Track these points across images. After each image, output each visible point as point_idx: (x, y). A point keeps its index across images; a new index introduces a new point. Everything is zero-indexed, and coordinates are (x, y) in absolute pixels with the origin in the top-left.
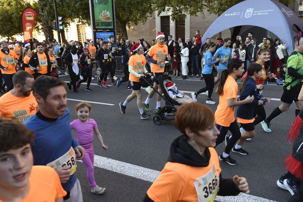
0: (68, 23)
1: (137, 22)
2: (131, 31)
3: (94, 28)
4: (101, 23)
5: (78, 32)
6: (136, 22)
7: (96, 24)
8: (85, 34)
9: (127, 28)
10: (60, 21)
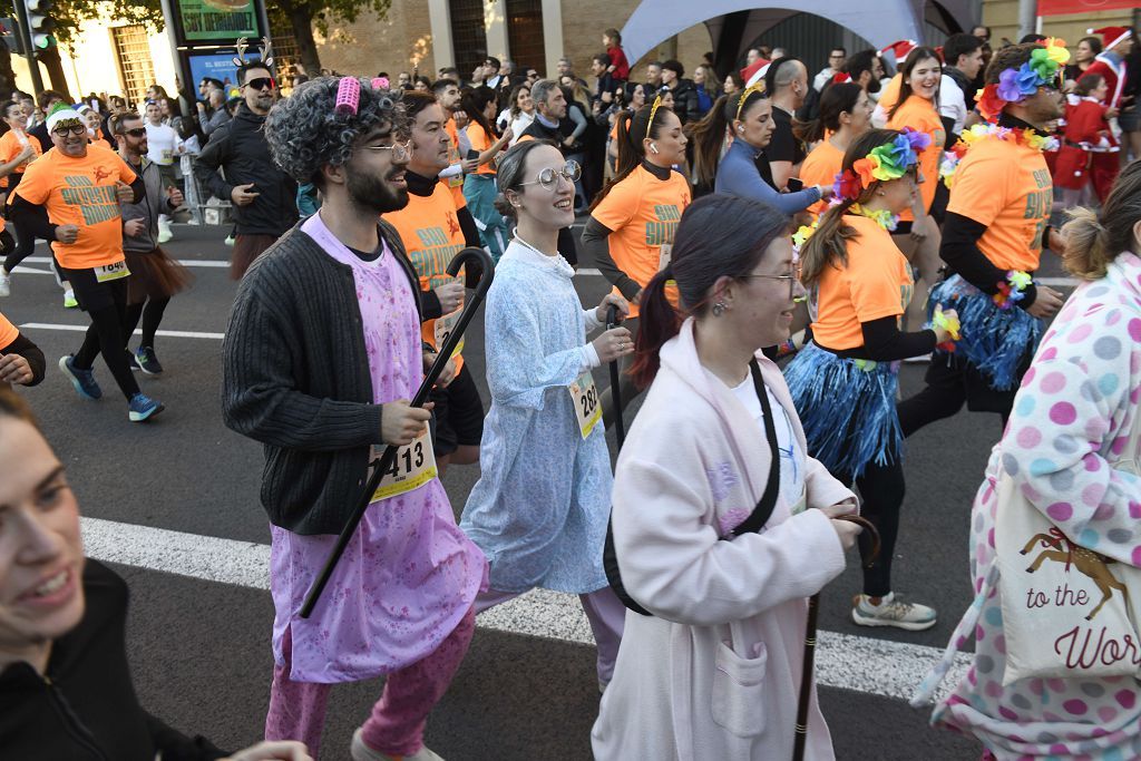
0: (72, 24)
1: (355, 7)
2: (334, 47)
3: (180, 37)
4: (208, 15)
5: (121, 58)
6: (351, 8)
7: (185, 24)
8: (150, 64)
9: (317, 37)
10: (35, 13)
